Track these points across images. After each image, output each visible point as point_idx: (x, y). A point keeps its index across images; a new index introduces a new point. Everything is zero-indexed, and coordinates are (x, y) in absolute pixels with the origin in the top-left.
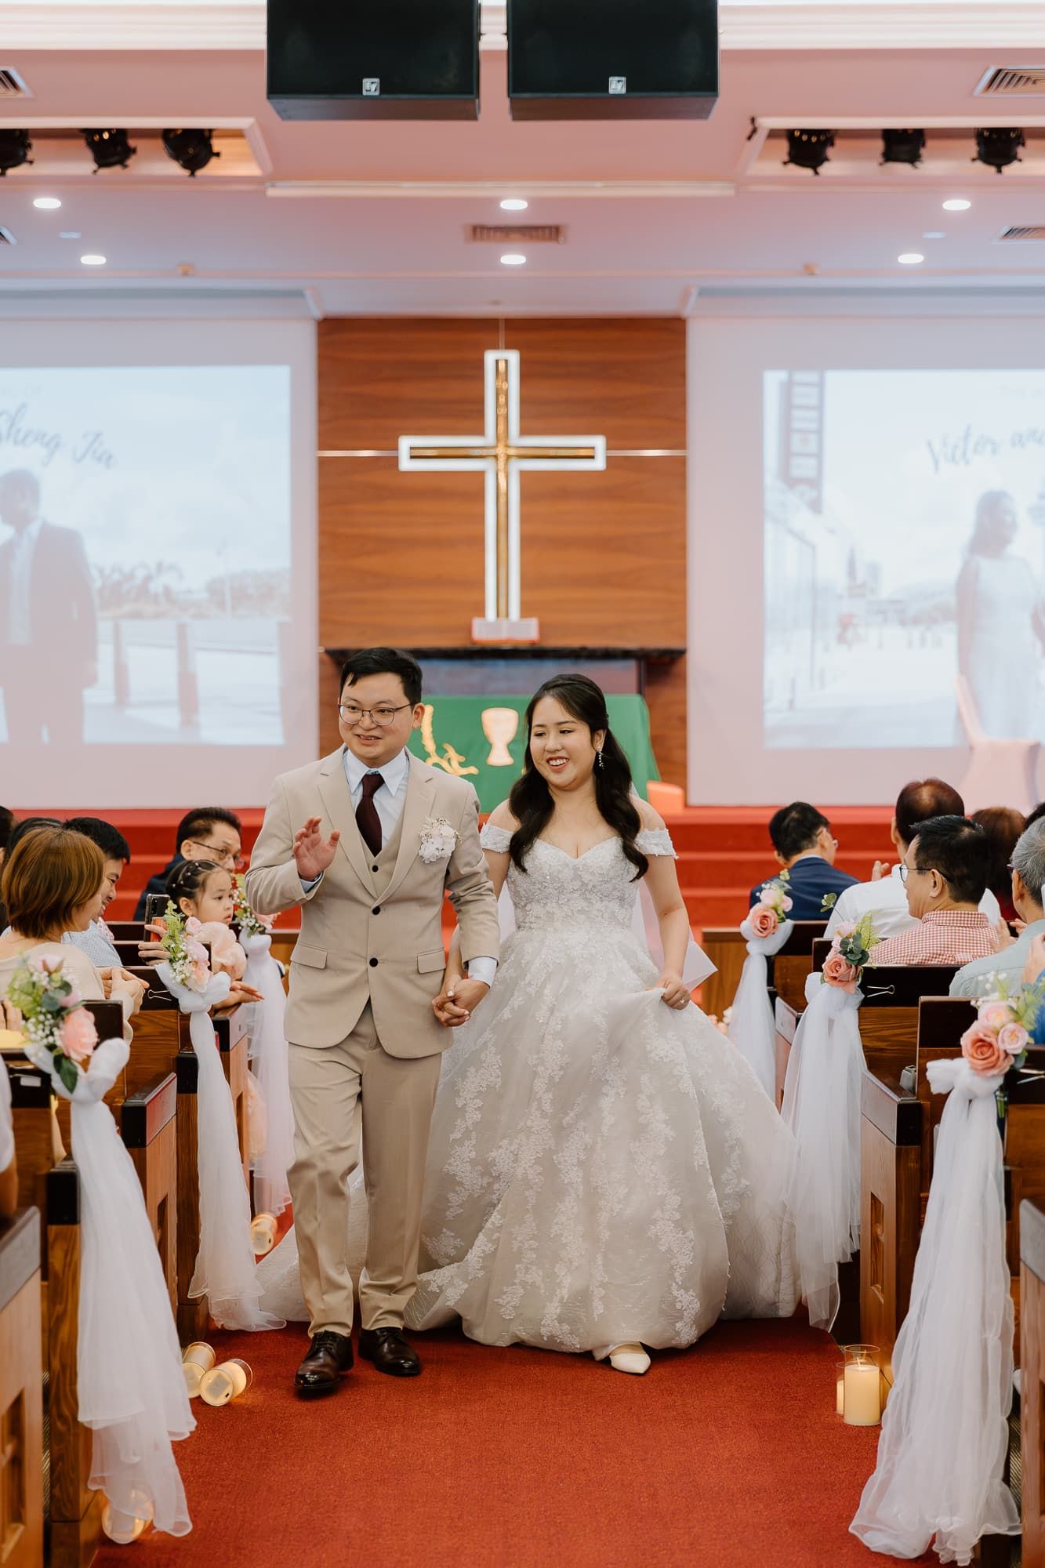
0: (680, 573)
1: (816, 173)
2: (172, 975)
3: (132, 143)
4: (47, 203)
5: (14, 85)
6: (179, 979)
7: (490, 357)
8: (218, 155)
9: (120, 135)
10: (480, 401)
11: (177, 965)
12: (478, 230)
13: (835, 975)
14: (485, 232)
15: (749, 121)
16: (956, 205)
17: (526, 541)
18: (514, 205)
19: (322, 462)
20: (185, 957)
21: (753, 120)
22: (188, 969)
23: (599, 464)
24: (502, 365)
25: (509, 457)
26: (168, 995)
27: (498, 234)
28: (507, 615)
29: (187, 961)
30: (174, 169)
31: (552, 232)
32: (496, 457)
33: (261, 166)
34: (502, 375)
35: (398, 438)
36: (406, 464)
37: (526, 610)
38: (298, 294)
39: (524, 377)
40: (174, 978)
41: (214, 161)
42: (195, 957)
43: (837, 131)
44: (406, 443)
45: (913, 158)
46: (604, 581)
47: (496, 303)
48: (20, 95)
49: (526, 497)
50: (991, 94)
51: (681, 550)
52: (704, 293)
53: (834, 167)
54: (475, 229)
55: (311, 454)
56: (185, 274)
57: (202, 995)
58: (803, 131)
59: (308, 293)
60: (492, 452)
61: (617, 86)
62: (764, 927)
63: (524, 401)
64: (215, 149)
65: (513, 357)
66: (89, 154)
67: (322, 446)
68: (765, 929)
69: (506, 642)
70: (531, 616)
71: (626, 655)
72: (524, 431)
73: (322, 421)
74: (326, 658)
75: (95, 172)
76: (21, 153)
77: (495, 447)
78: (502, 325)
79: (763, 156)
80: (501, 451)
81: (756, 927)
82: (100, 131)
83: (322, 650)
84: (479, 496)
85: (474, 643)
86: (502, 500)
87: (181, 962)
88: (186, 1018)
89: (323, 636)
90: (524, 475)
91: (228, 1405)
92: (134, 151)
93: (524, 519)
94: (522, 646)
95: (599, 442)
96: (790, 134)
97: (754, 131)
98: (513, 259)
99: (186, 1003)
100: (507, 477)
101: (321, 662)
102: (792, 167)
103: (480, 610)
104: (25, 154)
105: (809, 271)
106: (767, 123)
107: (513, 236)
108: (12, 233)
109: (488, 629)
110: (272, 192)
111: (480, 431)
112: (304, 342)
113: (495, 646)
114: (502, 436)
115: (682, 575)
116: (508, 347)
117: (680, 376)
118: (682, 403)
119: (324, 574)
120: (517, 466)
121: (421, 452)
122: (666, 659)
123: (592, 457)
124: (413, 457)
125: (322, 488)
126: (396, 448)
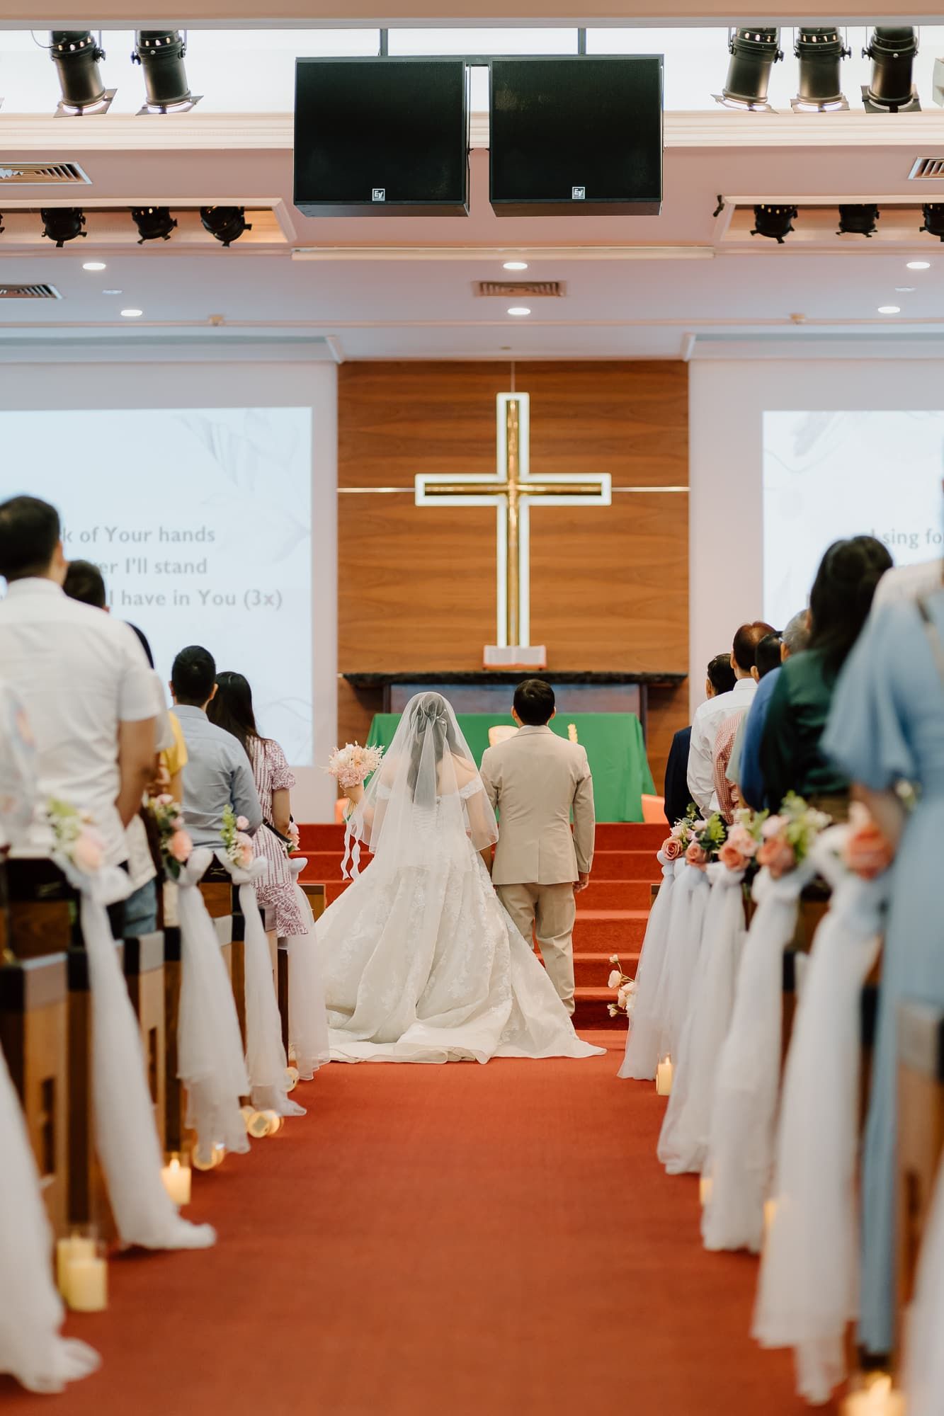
0: (683, 604)
1: (781, 241)
2: (226, 855)
3: (173, 216)
4: (94, 266)
5: (76, 174)
6: (232, 858)
7: (502, 398)
8: (249, 227)
9: (163, 212)
10: (493, 440)
11: (230, 850)
12: (485, 286)
13: (693, 858)
14: (491, 287)
15: (716, 199)
16: (918, 265)
17: (535, 573)
18: (515, 266)
19: (342, 498)
20: (236, 844)
21: (719, 198)
22: (238, 853)
23: (605, 500)
24: (513, 406)
25: (519, 493)
26: (224, 872)
27: (503, 290)
28: (518, 643)
29: (238, 846)
30: (210, 238)
31: (553, 288)
32: (507, 493)
33: (287, 236)
34: (513, 414)
35: (415, 474)
36: (421, 500)
37: (535, 639)
38: (321, 340)
39: (533, 417)
40: (229, 858)
41: (245, 232)
42: (244, 844)
43: (797, 206)
44: (421, 480)
45: (867, 228)
46: (611, 610)
47: (506, 348)
48: (80, 183)
49: (535, 531)
50: (923, 178)
51: (683, 581)
52: (699, 338)
53: (799, 234)
54: (482, 284)
55: (331, 490)
56: (216, 325)
57: (248, 872)
58: (767, 207)
59: (328, 339)
60: (504, 488)
61: (578, 193)
62: (672, 852)
63: (533, 440)
64: (247, 222)
65: (524, 398)
66: (136, 226)
67: (342, 482)
68: (672, 854)
69: (516, 666)
70: (539, 645)
71: (628, 679)
72: (534, 469)
73: (342, 460)
74: (345, 682)
75: (140, 242)
76: (77, 226)
77: (506, 484)
78: (513, 368)
79: (733, 225)
80: (511, 487)
81: (666, 852)
82: (146, 209)
83: (341, 675)
84: (492, 529)
85: (485, 669)
86: (513, 533)
87: (234, 847)
88: (236, 889)
89: (341, 663)
90: (533, 510)
91: (265, 1137)
92: (175, 223)
93: (533, 552)
94: (529, 672)
95: (605, 479)
96: (757, 208)
97: (721, 208)
98: (519, 310)
99: (237, 876)
100: (518, 512)
101: (341, 688)
102: (758, 235)
103: (493, 639)
104: (80, 228)
105: (795, 319)
106: (731, 200)
107: (516, 290)
108: (58, 290)
109: (498, 656)
110: (296, 257)
111: (492, 469)
112: (326, 386)
113: (504, 671)
114: (513, 473)
115: (684, 605)
116: (518, 389)
117: (683, 416)
118: (684, 442)
119: (343, 604)
120: (526, 502)
121: (436, 489)
122: (668, 684)
123: (599, 494)
124: (427, 494)
125: (342, 523)
126: (413, 486)
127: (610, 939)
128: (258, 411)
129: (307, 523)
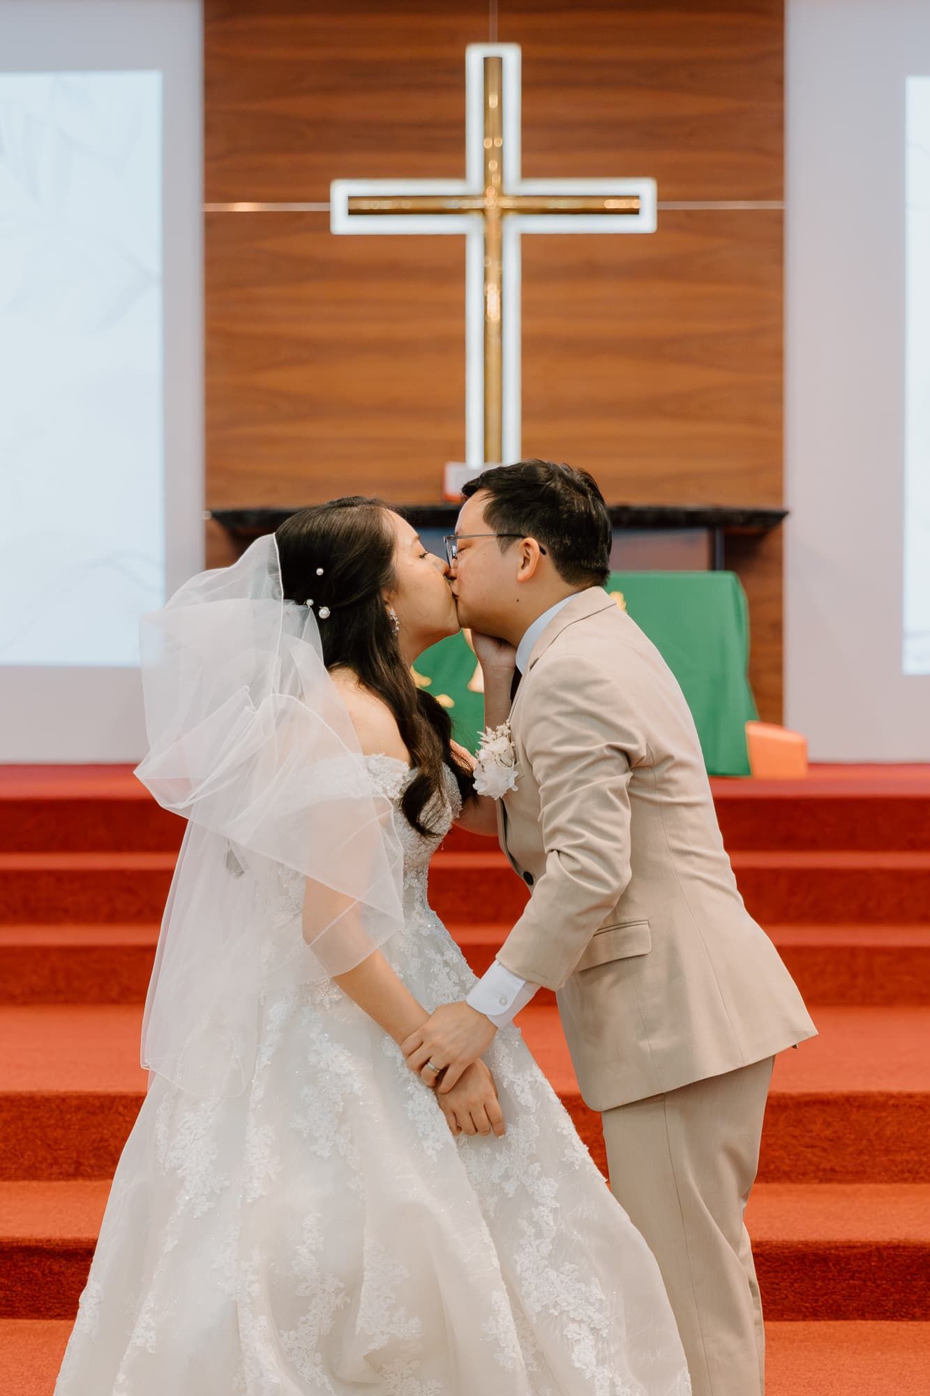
0: (773, 396)
7: (475, 56)
10: (461, 123)
17: (530, 346)
19: (211, 221)
23: (646, 223)
24: (493, 68)
25: (504, 212)
32: (484, 211)
35: (329, 182)
36: (342, 224)
39: (528, 86)
44: (342, 191)
46: (653, 407)
49: (529, 276)
51: (775, 358)
55: (192, 207)
60: (478, 204)
63: (528, 124)
65: (511, 55)
67: (212, 194)
71: (690, 519)
72: (528, 172)
73: (211, 157)
74: (216, 528)
77: (483, 196)
78: (493, 5)
80: (491, 202)
83: (210, 515)
84: (457, 273)
85: (447, 501)
89: (211, 493)
90: (527, 240)
93: (527, 310)
95: (644, 189)
100: (501, 244)
101: (209, 536)
103: (457, 452)
111: (458, 171)
114: (494, 180)
115: (775, 396)
116: (504, 38)
117: (775, 83)
118: (777, 125)
119: (213, 398)
120: (517, 226)
121: (365, 205)
122: (754, 529)
123: (635, 212)
124: (352, 212)
125: (211, 262)
126: (326, 199)
127: (812, 1146)
128: (74, 79)
129: (153, 262)
